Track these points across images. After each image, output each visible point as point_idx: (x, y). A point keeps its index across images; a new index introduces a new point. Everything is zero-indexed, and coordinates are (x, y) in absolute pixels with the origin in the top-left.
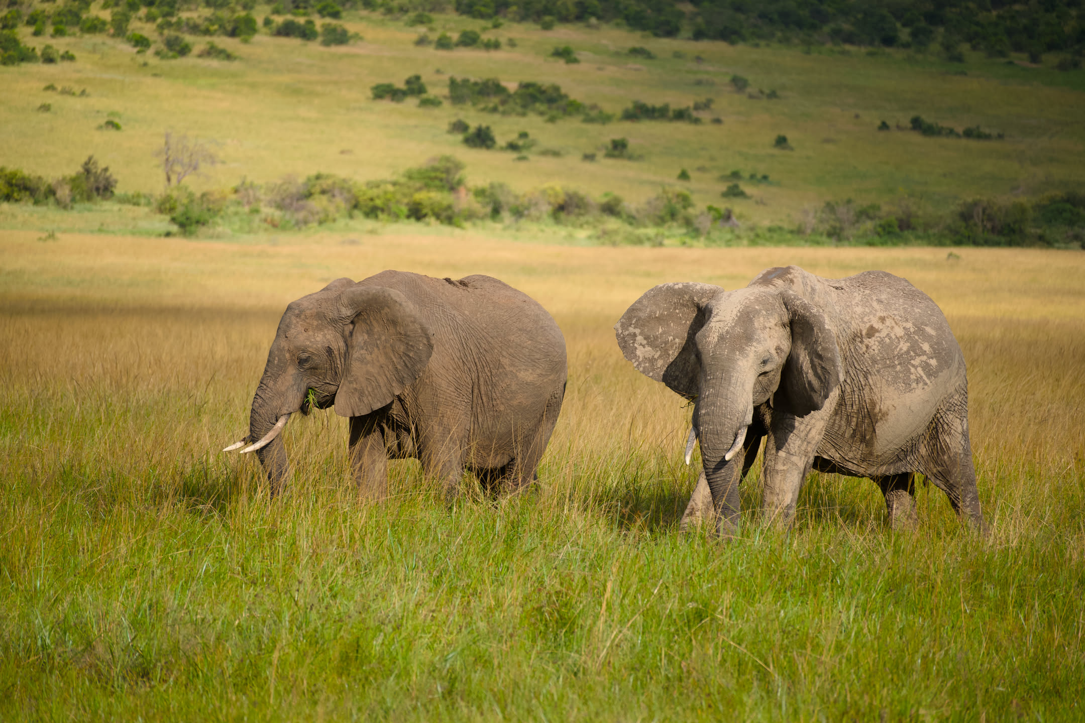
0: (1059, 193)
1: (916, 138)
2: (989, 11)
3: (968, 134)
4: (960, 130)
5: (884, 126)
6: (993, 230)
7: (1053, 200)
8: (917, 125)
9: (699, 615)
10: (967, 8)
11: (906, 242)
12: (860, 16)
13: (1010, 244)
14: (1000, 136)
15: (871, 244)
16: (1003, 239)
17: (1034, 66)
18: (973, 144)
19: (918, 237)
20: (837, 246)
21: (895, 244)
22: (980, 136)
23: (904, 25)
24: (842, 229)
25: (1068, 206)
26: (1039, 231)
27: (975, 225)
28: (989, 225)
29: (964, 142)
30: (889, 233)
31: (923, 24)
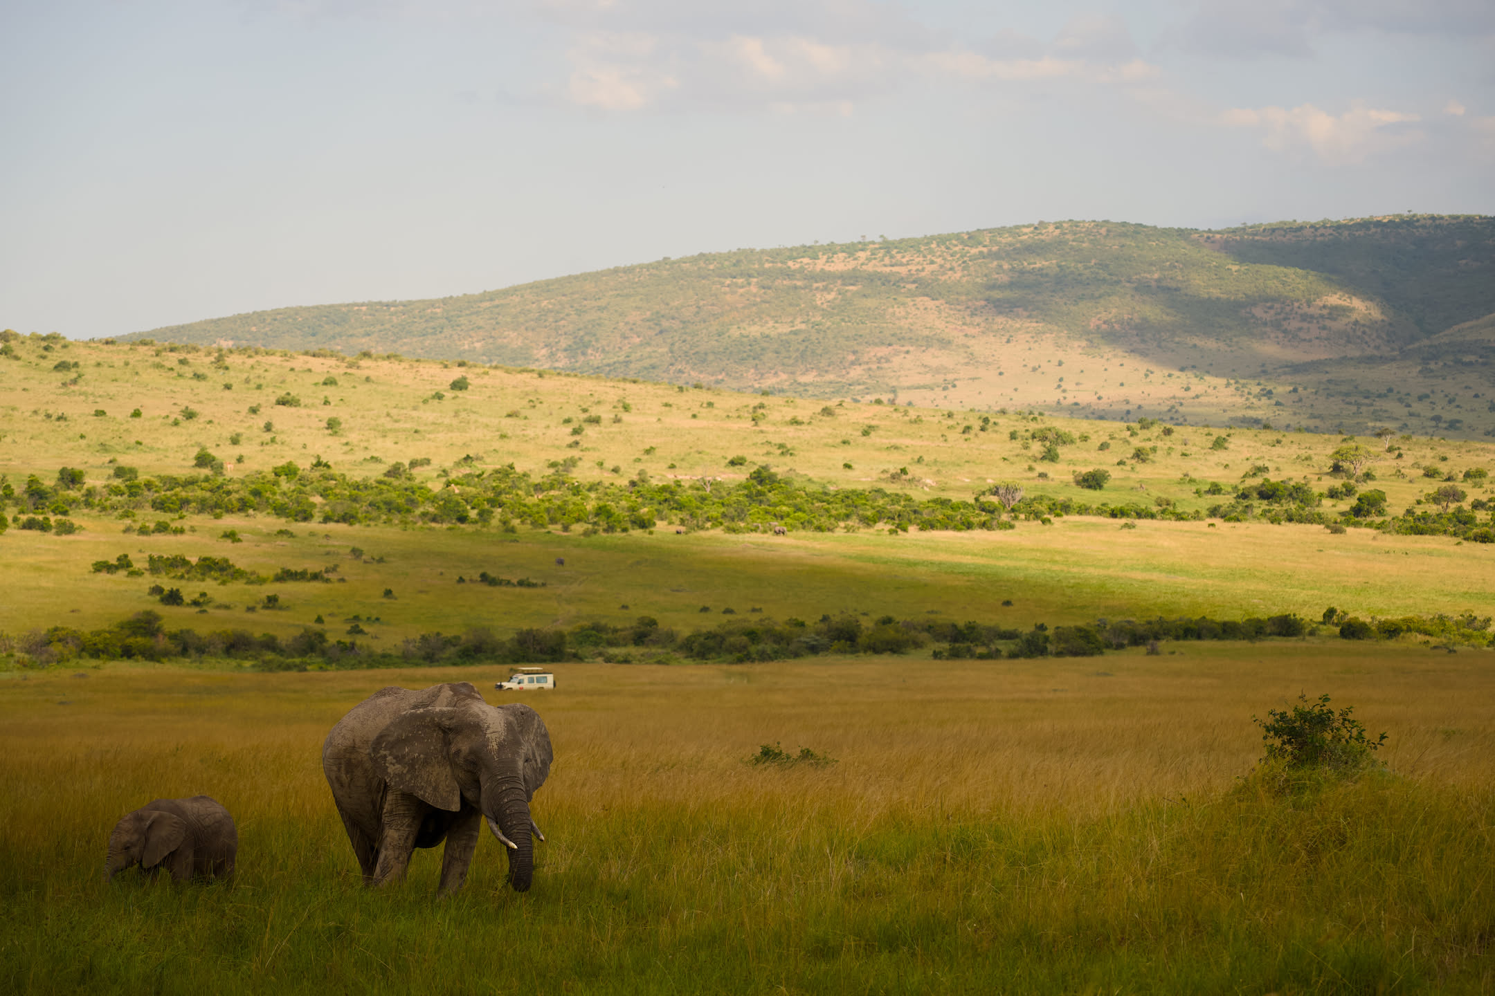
0: (586, 623)
1: (486, 588)
2: (532, 496)
3: (521, 583)
4: (515, 581)
5: (461, 580)
6: (541, 651)
7: (583, 629)
8: (484, 578)
9: (338, 930)
10: (517, 495)
11: (480, 662)
12: (441, 503)
13: (553, 661)
14: (544, 585)
15: (455, 664)
16: (548, 657)
17: (565, 534)
18: (524, 590)
19: (487, 658)
20: (431, 667)
21: (472, 664)
22: (530, 585)
23: (473, 508)
24: (433, 654)
25: (594, 632)
26: (573, 651)
27: (528, 648)
28: (538, 648)
29: (518, 590)
30: (467, 656)
31: (487, 506)
